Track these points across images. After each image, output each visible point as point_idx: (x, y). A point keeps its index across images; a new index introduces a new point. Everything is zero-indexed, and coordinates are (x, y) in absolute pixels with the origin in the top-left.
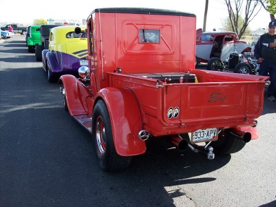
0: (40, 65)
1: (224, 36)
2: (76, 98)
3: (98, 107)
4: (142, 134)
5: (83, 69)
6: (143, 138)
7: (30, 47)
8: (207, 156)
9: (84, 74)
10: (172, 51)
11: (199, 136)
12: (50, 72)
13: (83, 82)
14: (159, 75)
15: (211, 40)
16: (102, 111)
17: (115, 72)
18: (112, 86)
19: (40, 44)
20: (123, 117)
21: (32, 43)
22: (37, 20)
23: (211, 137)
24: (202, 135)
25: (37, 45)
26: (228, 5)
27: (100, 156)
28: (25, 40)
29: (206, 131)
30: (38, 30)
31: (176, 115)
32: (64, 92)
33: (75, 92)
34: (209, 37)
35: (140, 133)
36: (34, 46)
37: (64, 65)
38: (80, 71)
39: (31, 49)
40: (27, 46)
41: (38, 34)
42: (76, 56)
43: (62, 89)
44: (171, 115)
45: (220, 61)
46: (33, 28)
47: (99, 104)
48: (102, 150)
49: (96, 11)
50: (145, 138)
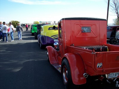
0: (37, 41)
1: (117, 27)
2: (53, 56)
3: (64, 62)
4: (85, 75)
5: (56, 44)
6: (85, 77)
7: (33, 33)
8: (115, 85)
9: (56, 46)
10: (96, 36)
11: (111, 76)
12: (41, 44)
13: (56, 49)
14: (91, 47)
15: (111, 29)
16: (66, 63)
17: (71, 46)
18: (70, 52)
19: (37, 32)
20: (76, 66)
21: (33, 32)
22: (35, 22)
23: (117, 76)
24: (112, 75)
25: (35, 32)
26: (117, 14)
27: (65, 83)
28: (30, 30)
29: (114, 73)
30: (36, 26)
31: (101, 66)
32: (48, 54)
33: (52, 53)
34: (110, 28)
35: (84, 75)
36: (34, 33)
37: (47, 41)
38: (54, 44)
39: (33, 34)
40: (31, 33)
41: (36, 28)
42: (52, 37)
43: (47, 52)
44: (98, 67)
45: (115, 39)
46: (34, 25)
47: (65, 61)
48: (66, 81)
49: (63, 19)
50: (86, 76)
